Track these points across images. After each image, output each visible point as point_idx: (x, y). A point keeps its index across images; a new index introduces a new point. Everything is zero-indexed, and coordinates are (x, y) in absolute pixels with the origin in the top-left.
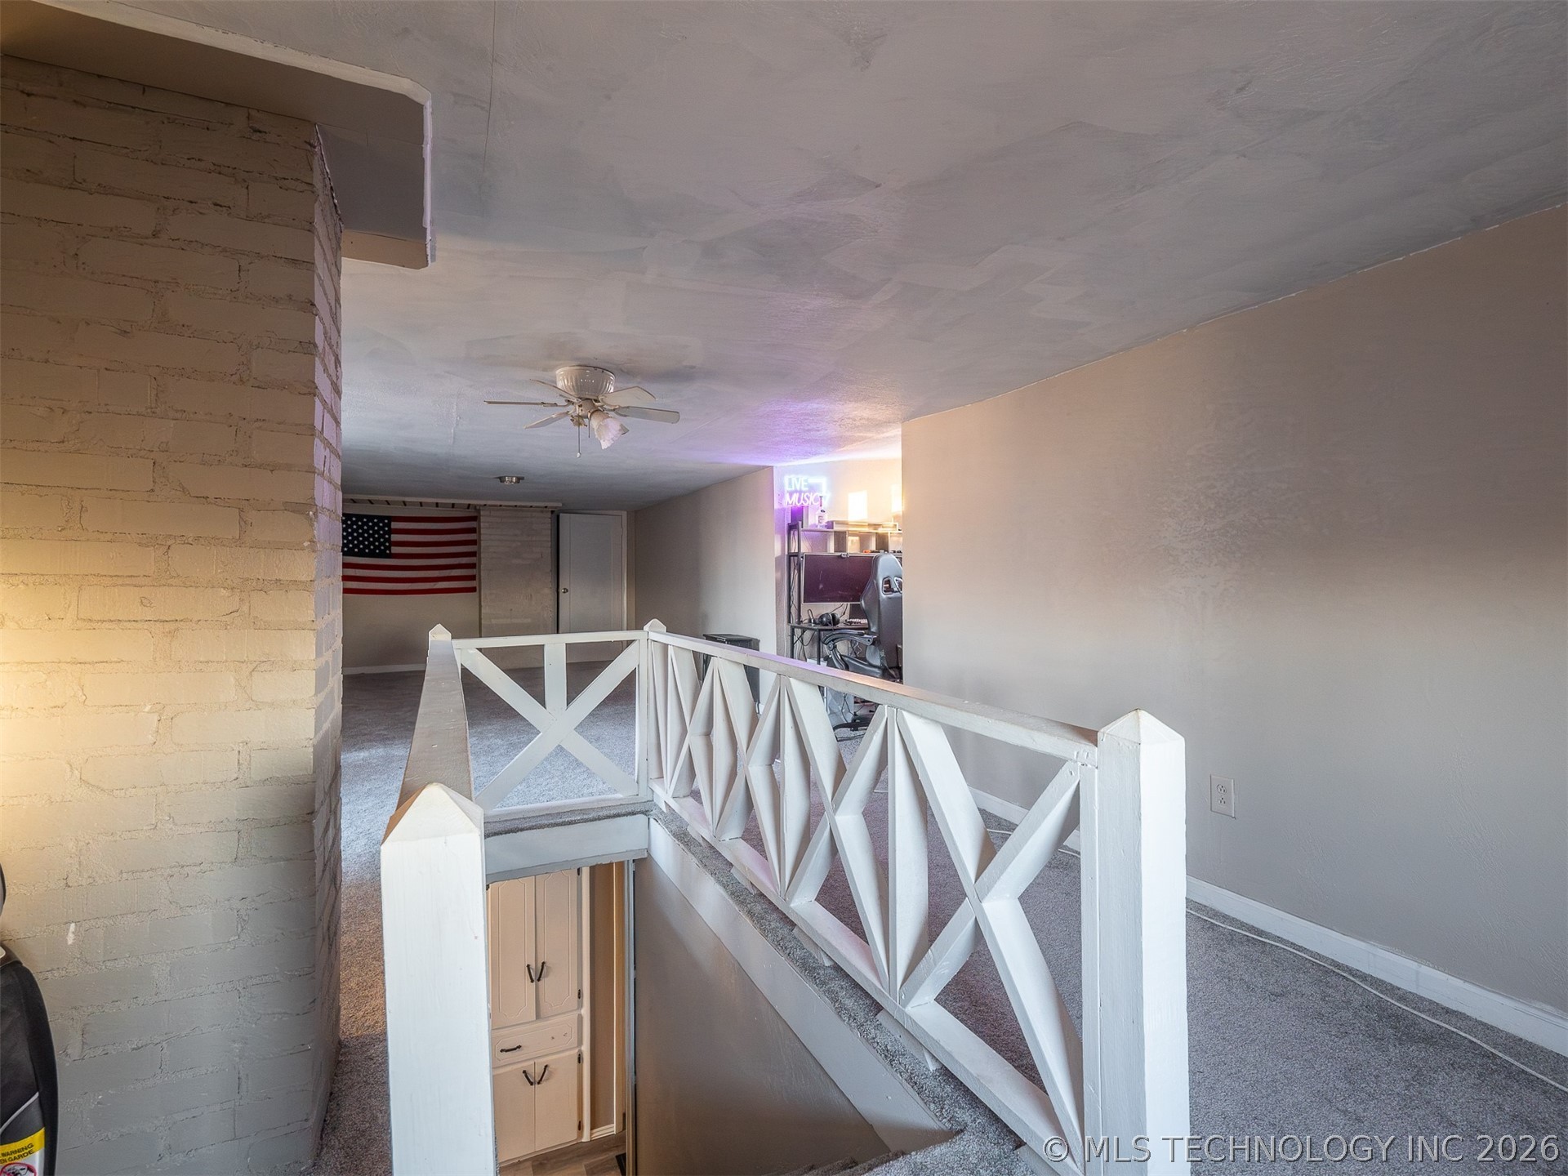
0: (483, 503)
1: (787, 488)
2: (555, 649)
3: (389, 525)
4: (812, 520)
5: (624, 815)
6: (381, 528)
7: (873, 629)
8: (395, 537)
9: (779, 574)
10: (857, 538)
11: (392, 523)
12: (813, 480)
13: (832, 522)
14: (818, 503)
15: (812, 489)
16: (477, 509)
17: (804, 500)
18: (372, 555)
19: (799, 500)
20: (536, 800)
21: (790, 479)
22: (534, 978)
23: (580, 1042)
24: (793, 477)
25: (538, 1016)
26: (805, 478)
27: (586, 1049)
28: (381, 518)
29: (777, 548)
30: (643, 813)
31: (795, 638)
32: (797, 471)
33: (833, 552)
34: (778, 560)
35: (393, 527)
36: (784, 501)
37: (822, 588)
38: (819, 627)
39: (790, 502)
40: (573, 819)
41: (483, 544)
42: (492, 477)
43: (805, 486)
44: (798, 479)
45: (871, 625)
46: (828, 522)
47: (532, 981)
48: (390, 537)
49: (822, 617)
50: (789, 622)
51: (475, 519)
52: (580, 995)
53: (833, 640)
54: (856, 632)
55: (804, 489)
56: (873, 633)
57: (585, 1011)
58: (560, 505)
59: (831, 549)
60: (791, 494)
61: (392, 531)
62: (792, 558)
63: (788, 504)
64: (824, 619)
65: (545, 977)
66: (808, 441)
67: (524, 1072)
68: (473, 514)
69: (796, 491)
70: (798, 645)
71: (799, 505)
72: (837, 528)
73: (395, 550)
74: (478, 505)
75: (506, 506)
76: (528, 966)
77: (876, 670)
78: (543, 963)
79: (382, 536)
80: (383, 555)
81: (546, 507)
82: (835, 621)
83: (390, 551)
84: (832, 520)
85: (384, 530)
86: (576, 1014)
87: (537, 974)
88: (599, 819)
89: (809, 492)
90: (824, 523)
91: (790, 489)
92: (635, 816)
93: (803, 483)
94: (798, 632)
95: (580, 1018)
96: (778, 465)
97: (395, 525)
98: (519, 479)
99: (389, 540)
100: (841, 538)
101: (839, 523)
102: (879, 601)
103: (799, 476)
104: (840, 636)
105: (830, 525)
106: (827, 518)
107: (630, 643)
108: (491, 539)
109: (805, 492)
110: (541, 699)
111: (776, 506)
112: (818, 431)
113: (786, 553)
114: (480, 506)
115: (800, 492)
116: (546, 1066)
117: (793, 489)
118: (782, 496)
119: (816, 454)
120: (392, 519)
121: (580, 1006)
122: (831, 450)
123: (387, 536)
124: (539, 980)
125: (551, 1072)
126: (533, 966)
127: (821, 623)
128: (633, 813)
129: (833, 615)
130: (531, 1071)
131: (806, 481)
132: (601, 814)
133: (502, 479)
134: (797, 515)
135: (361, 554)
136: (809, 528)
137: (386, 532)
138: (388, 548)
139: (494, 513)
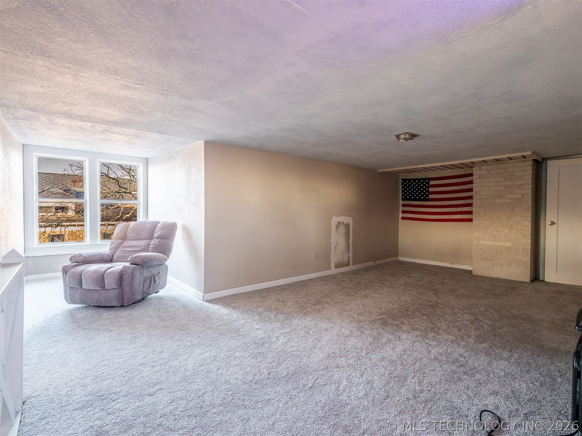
0: (474, 161)
3: (428, 183)
6: (425, 185)
8: (431, 190)
11: (430, 181)
16: (471, 166)
18: (415, 199)
28: (424, 180)
48: (428, 190)
58: (541, 153)
73: (431, 196)
75: (489, 161)
79: (425, 189)
80: (425, 200)
81: (524, 157)
83: (428, 197)
97: (432, 183)
99: (428, 191)
114: (473, 164)
120: (430, 179)
123: (427, 189)
135: (410, 199)
137: (427, 187)
138: (428, 195)
139: (482, 168)
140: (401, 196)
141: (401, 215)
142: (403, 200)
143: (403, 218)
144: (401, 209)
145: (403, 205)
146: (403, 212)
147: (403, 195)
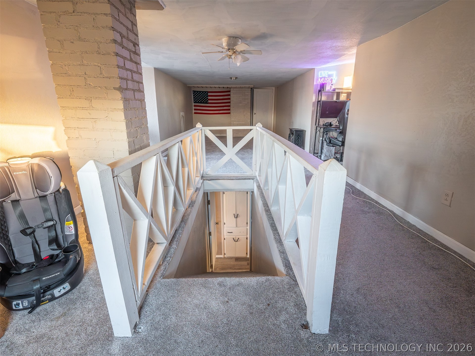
0: (231, 86)
1: (320, 76)
2: (229, 131)
3: (207, 94)
4: (328, 88)
5: (247, 179)
6: (206, 95)
7: (341, 128)
8: (209, 98)
9: (314, 108)
10: (346, 94)
11: (208, 93)
12: (330, 73)
13: (335, 89)
14: (331, 82)
15: (329, 76)
16: (230, 88)
17: (326, 80)
18: (201, 103)
19: (324, 81)
20: (227, 172)
21: (321, 73)
22: (235, 217)
23: (247, 234)
24: (322, 72)
25: (236, 226)
26: (327, 72)
27: (248, 236)
28: (205, 92)
29: (314, 99)
30: (252, 179)
31: (317, 130)
32: (324, 69)
33: (335, 100)
34: (314, 103)
35: (208, 95)
36: (318, 81)
37: (328, 113)
38: (325, 127)
39: (320, 82)
40: (233, 178)
41: (231, 99)
42: (229, 78)
43: (327, 75)
44: (324, 73)
45: (340, 126)
46: (334, 89)
47: (235, 218)
48: (208, 98)
49: (326, 123)
50: (316, 125)
51: (230, 91)
52: (247, 223)
53: (326, 131)
54: (335, 129)
55: (326, 76)
56: (340, 129)
57: (248, 228)
58: (253, 86)
59: (335, 99)
60: (321, 78)
61: (208, 96)
62: (319, 102)
63: (319, 82)
64: (327, 124)
65: (239, 217)
66: (323, 57)
67: (233, 238)
68: (228, 90)
69: (323, 77)
70: (318, 133)
71: (323, 82)
72: (337, 91)
73: (209, 101)
74: (230, 87)
75: (238, 87)
76: (234, 214)
77: (340, 142)
78: (238, 214)
79: (206, 97)
80: (206, 103)
81: (249, 87)
82: (331, 125)
83: (208, 101)
84: (335, 88)
85: (206, 96)
86: (246, 228)
87: (236, 216)
88: (240, 179)
89: (328, 77)
90: (332, 89)
91: (321, 77)
92: (250, 180)
93: (326, 74)
94: (318, 128)
95: (247, 229)
96: (317, 68)
97: (209, 94)
98: (236, 78)
99: (207, 98)
100: (338, 94)
101: (338, 89)
102: (344, 118)
103: (325, 71)
104: (329, 130)
105: (334, 90)
106: (333, 87)
107: (251, 130)
108: (234, 97)
109: (326, 78)
110: (226, 145)
111: (315, 83)
112: (324, 53)
113: (317, 101)
114: (231, 87)
115: (325, 78)
116: (239, 238)
117: (322, 76)
118: (317, 80)
119: (328, 62)
120: (208, 92)
121: (247, 226)
122: (333, 60)
123: (207, 97)
124: (237, 218)
125: (240, 240)
126: (235, 214)
127: (326, 126)
128: (250, 179)
129: (330, 123)
130: (235, 238)
131: (327, 73)
132: (241, 178)
133: (231, 78)
134: (322, 86)
135: (198, 102)
136: (326, 91)
137: (207, 96)
138: (207, 101)
139: (234, 89)
140: (193, 100)
141: (194, 111)
142: (194, 102)
143: (195, 113)
144: (194, 108)
145: (195, 106)
146: (195, 110)
147: (194, 100)
